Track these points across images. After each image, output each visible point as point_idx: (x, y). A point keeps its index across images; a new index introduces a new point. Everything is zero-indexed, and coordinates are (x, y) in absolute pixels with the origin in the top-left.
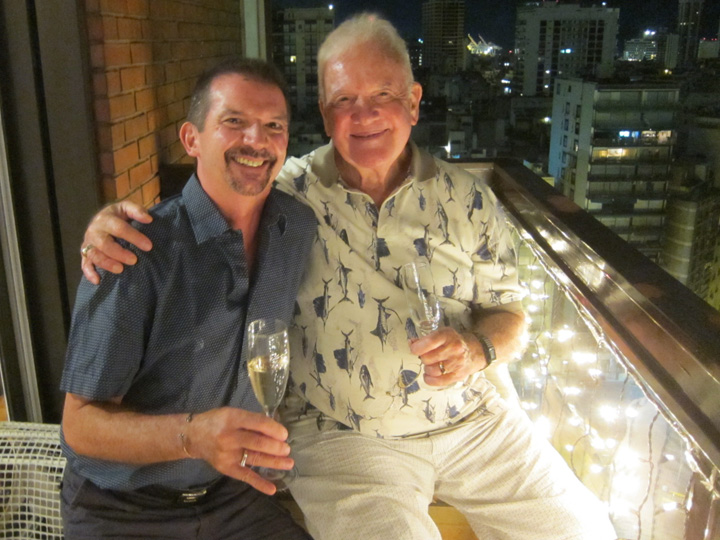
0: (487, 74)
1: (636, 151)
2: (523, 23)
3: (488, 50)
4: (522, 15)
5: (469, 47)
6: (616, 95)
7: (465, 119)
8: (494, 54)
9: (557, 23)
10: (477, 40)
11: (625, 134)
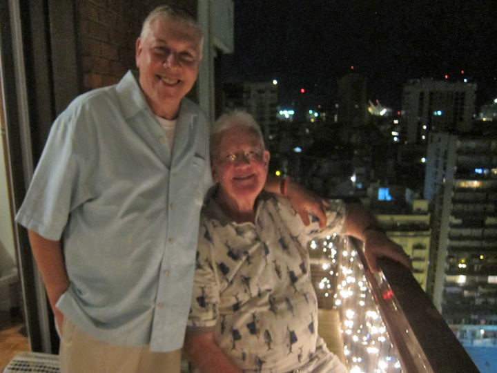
0: (382, 128)
1: (487, 183)
2: (408, 93)
3: (383, 112)
4: (407, 89)
5: (370, 110)
6: (472, 144)
7: (365, 159)
8: (387, 115)
9: (431, 94)
10: (375, 104)
11: (479, 171)
